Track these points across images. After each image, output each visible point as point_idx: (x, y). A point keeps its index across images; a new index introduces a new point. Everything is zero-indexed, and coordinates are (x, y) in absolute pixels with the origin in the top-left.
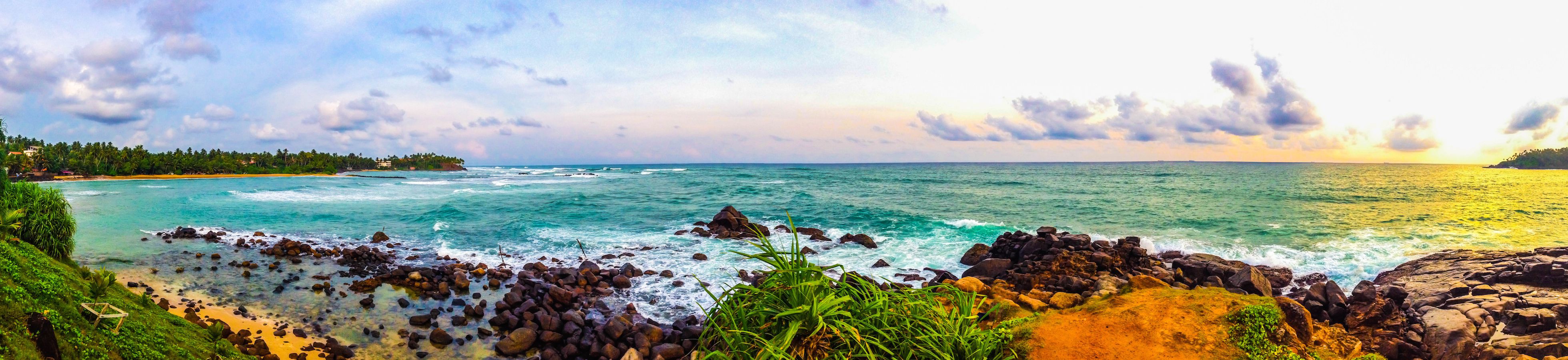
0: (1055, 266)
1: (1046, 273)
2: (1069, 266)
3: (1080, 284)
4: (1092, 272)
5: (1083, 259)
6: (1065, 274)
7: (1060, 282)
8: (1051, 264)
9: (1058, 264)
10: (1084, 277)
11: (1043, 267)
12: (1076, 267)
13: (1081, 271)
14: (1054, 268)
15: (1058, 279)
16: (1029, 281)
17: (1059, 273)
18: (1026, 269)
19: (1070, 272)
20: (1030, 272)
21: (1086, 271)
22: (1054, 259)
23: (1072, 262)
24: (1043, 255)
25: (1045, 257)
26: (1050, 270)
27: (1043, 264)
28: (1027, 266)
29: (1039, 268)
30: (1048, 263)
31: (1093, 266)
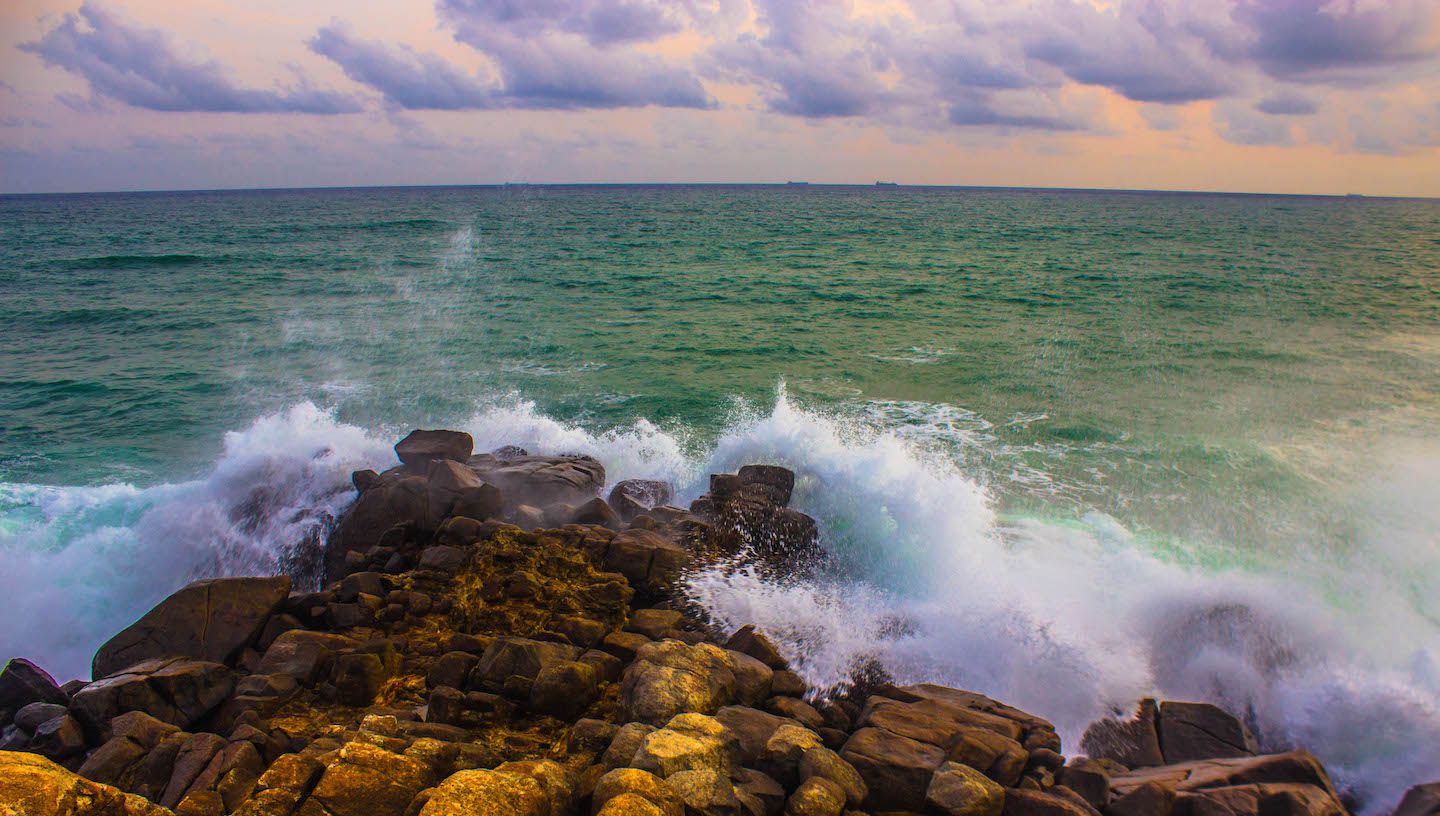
0: (465, 595)
1: (433, 622)
2: (522, 594)
3: (570, 676)
4: (611, 615)
5: (579, 559)
6: (506, 627)
7: (485, 665)
8: (450, 585)
9: (478, 584)
10: (581, 641)
11: (420, 598)
12: (548, 596)
13: (571, 611)
14: (463, 602)
15: (478, 650)
16: (358, 670)
17: (485, 622)
18: (354, 612)
19: (526, 616)
20: (368, 622)
21: (591, 612)
22: (464, 565)
23: (531, 577)
24: (421, 546)
25: (430, 554)
26: (447, 609)
27: (420, 583)
28: (355, 599)
29: (406, 603)
30: (438, 581)
31: (613, 591)
